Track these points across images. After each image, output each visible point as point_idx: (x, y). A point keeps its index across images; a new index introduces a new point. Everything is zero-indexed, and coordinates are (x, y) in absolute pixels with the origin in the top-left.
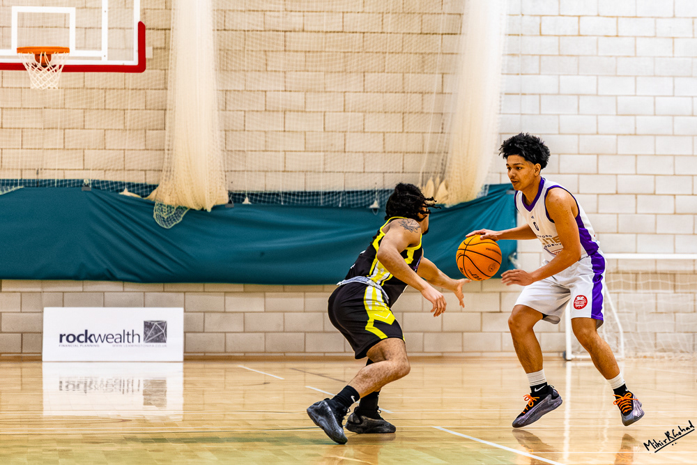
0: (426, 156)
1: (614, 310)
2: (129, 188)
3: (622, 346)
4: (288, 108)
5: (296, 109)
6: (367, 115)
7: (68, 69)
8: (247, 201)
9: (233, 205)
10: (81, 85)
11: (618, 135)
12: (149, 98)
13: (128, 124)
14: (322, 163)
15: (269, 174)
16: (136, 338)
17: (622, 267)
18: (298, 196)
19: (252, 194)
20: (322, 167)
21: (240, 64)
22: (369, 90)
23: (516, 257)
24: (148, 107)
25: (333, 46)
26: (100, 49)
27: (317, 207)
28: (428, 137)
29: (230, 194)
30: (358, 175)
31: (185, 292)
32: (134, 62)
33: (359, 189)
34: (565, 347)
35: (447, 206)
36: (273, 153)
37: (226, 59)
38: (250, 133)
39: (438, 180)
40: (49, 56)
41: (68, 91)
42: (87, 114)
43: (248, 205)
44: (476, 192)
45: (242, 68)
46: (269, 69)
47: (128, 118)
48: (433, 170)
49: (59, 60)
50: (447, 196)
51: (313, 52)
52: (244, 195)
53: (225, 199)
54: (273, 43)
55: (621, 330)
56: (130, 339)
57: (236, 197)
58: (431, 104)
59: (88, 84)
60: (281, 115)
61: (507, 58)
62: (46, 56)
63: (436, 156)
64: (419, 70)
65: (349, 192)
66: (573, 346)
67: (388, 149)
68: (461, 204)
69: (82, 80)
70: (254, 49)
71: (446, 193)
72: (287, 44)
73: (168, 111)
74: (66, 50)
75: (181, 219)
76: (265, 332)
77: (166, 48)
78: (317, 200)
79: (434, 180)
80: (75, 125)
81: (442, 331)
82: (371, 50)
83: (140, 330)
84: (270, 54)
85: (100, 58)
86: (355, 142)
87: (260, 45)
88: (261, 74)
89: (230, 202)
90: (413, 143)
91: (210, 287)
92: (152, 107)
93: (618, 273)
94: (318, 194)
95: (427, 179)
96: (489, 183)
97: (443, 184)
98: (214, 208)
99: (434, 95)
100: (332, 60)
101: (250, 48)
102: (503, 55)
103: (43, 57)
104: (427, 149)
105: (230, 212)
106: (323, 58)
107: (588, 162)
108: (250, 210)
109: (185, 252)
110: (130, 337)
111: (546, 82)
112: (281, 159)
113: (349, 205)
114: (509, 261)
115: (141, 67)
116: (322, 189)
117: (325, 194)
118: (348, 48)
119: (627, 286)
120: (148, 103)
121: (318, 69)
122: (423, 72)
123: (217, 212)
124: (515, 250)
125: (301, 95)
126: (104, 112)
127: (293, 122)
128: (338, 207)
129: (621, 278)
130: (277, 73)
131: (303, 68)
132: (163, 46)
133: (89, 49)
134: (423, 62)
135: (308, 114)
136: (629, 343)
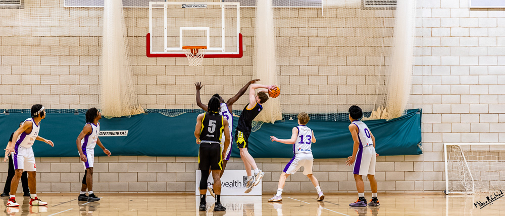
0: (377, 96)
1: (469, 170)
2: (235, 113)
3: (473, 187)
4: (310, 74)
5: (314, 74)
6: (348, 77)
7: (206, 56)
8: (291, 119)
9: (284, 120)
10: (212, 64)
11: (470, 85)
12: (244, 70)
13: (234, 82)
14: (327, 100)
15: (301, 106)
16: (239, 184)
17: (473, 149)
18: (315, 116)
19: (294, 115)
20: (327, 102)
21: (287, 53)
22: (349, 65)
23: (421, 145)
24: (244, 74)
25: (331, 44)
26: (221, 47)
27: (324, 121)
28: (378, 87)
29: (283, 115)
30: (344, 106)
31: (262, 162)
32: (238, 53)
33: (345, 113)
34: (446, 188)
35: (387, 120)
36: (303, 95)
37: (280, 51)
38: (292, 86)
39: (383, 107)
40: (197, 50)
41: (206, 67)
42: (215, 78)
43: (291, 121)
44: (401, 114)
45: (288, 55)
46: (301, 55)
47: (234, 80)
48: (380, 103)
49: (202, 52)
50: (387, 115)
51: (322, 47)
52: (290, 116)
53: (281, 118)
54: (303, 43)
55: (473, 180)
56: (237, 185)
57: (286, 117)
58: (379, 71)
59: (216, 64)
60: (307, 77)
61: (415, 48)
62: (196, 51)
63: (381, 96)
64: (373, 55)
65: (340, 114)
66: (449, 188)
67: (358, 93)
68: (394, 119)
69: (213, 62)
70: (294, 46)
71: (387, 114)
72: (310, 43)
73: (253, 76)
74: (206, 47)
75: (260, 128)
76: (301, 181)
77: (252, 46)
78: (325, 118)
79: (381, 108)
80: (210, 83)
81: (385, 181)
82: (350, 45)
83: (241, 180)
84: (302, 48)
85: (221, 51)
86: (343, 90)
87: (297, 44)
88: (297, 58)
89: (283, 119)
90: (371, 90)
91: (274, 160)
92: (246, 74)
93: (471, 152)
94: (325, 115)
95: (378, 107)
96: (407, 109)
97: (385, 109)
98: (276, 122)
99: (380, 67)
100: (331, 50)
101: (292, 45)
102: (414, 47)
103: (194, 51)
104: (377, 93)
105: (283, 124)
106: (327, 50)
107: (455, 98)
108: (293, 123)
109: (262, 143)
110: (237, 184)
111: (434, 60)
112: (307, 99)
113: (340, 120)
114: (418, 146)
115: (240, 55)
116: (327, 113)
117: (328, 115)
118: (339, 44)
119: (475, 158)
120: (244, 72)
121: (324, 55)
122: (375, 56)
123: (276, 124)
124: (421, 142)
125: (316, 67)
126: (223, 76)
127: (313, 81)
128: (334, 121)
129: (472, 154)
130: (305, 57)
131: (317, 55)
132: (251, 45)
133: (216, 47)
134: (375, 51)
135: (320, 77)
136: (476, 186)
